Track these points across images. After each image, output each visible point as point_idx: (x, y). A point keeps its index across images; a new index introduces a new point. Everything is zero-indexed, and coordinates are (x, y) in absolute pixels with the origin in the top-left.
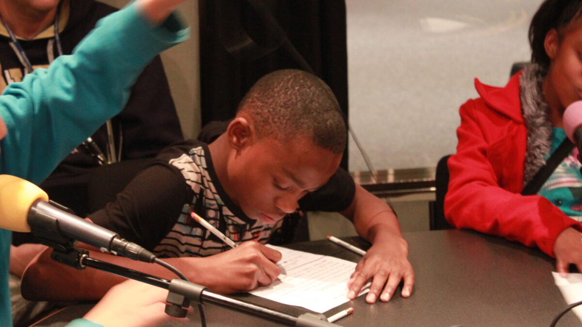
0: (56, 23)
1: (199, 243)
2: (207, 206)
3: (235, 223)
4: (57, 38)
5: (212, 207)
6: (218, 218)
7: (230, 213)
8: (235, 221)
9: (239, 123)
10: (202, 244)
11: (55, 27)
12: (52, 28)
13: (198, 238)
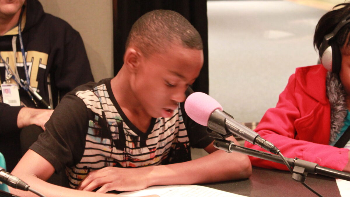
0: (19, 25)
1: (110, 150)
2: (110, 124)
3: (130, 134)
4: (20, 34)
5: (113, 124)
6: (118, 132)
7: (127, 127)
8: (130, 133)
9: (131, 53)
10: (112, 150)
11: (19, 27)
12: (17, 28)
13: (109, 147)
